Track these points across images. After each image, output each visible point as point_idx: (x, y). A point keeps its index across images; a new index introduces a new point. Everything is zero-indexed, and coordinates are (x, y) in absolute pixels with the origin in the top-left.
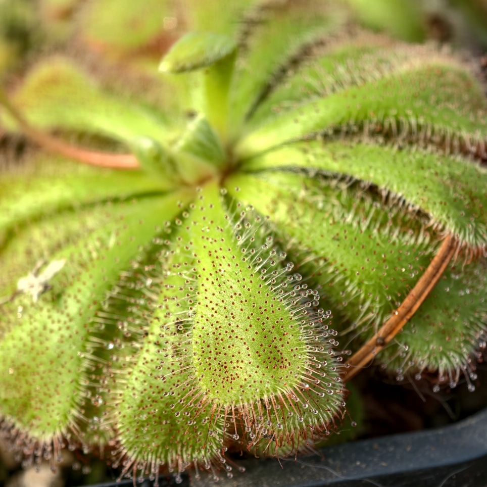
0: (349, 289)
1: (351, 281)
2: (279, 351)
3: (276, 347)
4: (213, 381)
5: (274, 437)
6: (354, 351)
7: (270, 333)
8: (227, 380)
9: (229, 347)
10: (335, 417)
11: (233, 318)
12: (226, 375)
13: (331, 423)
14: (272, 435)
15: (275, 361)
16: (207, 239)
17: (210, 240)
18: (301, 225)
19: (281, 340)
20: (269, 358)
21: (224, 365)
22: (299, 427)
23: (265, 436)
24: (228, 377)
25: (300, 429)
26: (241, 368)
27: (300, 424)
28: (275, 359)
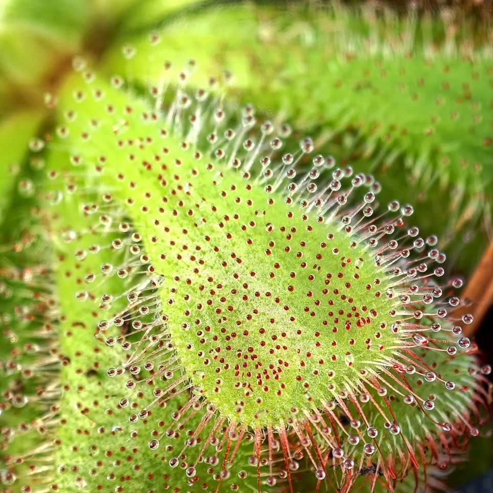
0: (417, 172)
1: (416, 156)
2: (344, 297)
3: (336, 292)
4: (241, 385)
5: (380, 469)
6: (466, 279)
7: (316, 270)
8: (268, 377)
9: (249, 317)
10: (477, 403)
11: (239, 261)
12: (260, 370)
13: (472, 414)
14: (375, 466)
15: (345, 316)
16: (131, 142)
17: (137, 143)
18: (288, 82)
19: (340, 275)
20: (331, 314)
21: (249, 354)
22: (418, 438)
23: (363, 472)
24: (265, 372)
25: (422, 439)
26: (285, 348)
27: (418, 430)
28: (341, 313)
